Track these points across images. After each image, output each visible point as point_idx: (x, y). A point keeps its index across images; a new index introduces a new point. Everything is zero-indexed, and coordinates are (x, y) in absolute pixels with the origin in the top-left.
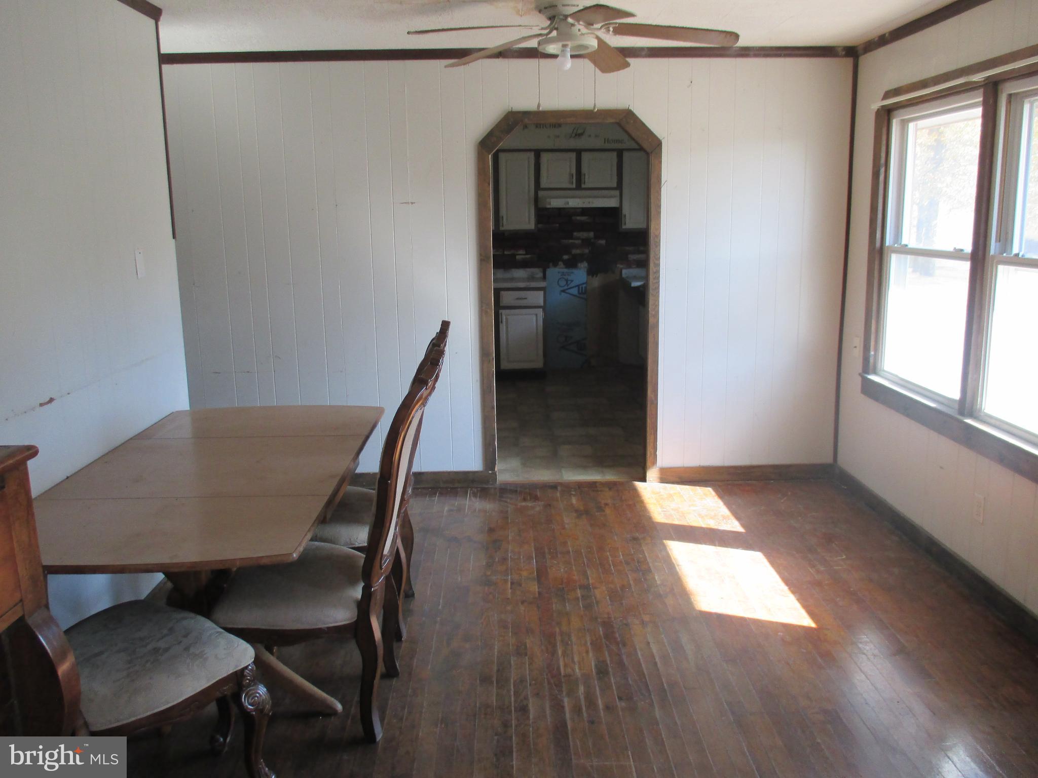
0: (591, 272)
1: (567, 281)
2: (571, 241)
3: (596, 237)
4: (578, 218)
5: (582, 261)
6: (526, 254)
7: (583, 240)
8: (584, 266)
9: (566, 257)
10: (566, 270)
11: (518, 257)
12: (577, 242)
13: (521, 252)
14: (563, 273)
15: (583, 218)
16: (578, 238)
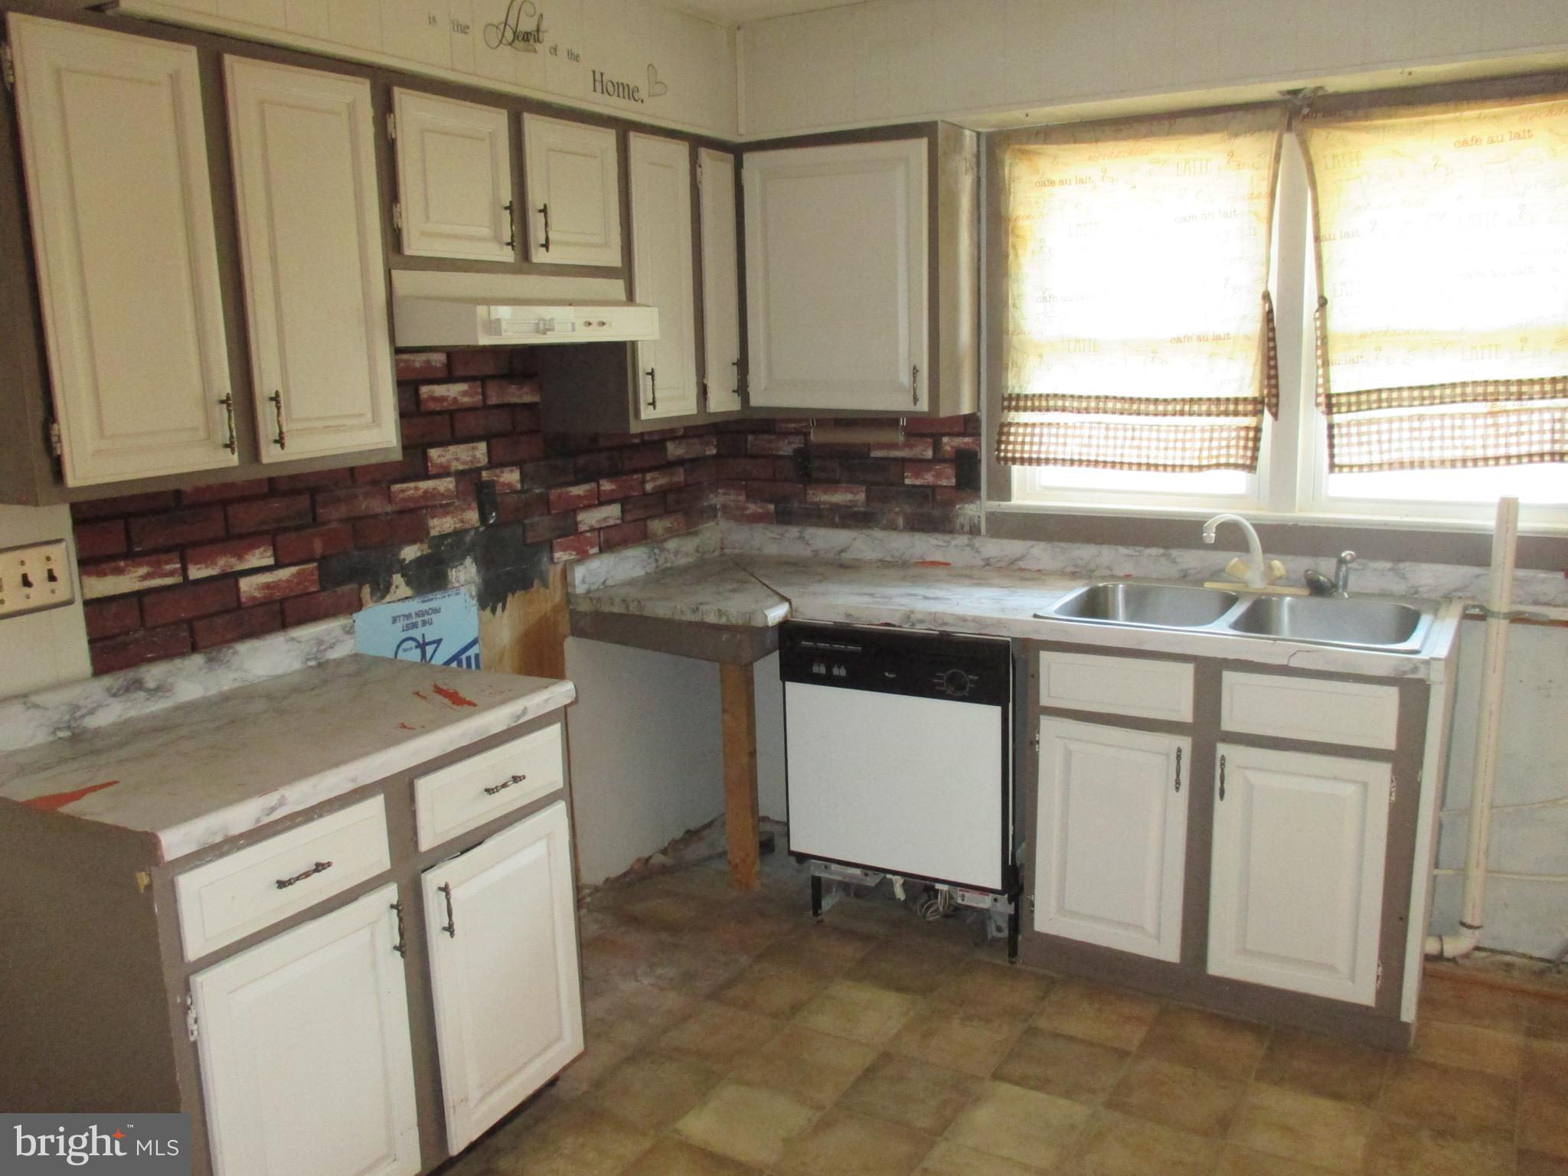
0: (491, 597)
1: (422, 646)
2: (425, 485)
3: (494, 464)
4: (440, 390)
5: (458, 559)
6: (278, 565)
7: (460, 475)
8: (466, 574)
9: (410, 553)
10: (415, 606)
11: (246, 585)
12: (446, 484)
13: (260, 557)
14: (408, 616)
15: (454, 391)
16: (443, 473)
